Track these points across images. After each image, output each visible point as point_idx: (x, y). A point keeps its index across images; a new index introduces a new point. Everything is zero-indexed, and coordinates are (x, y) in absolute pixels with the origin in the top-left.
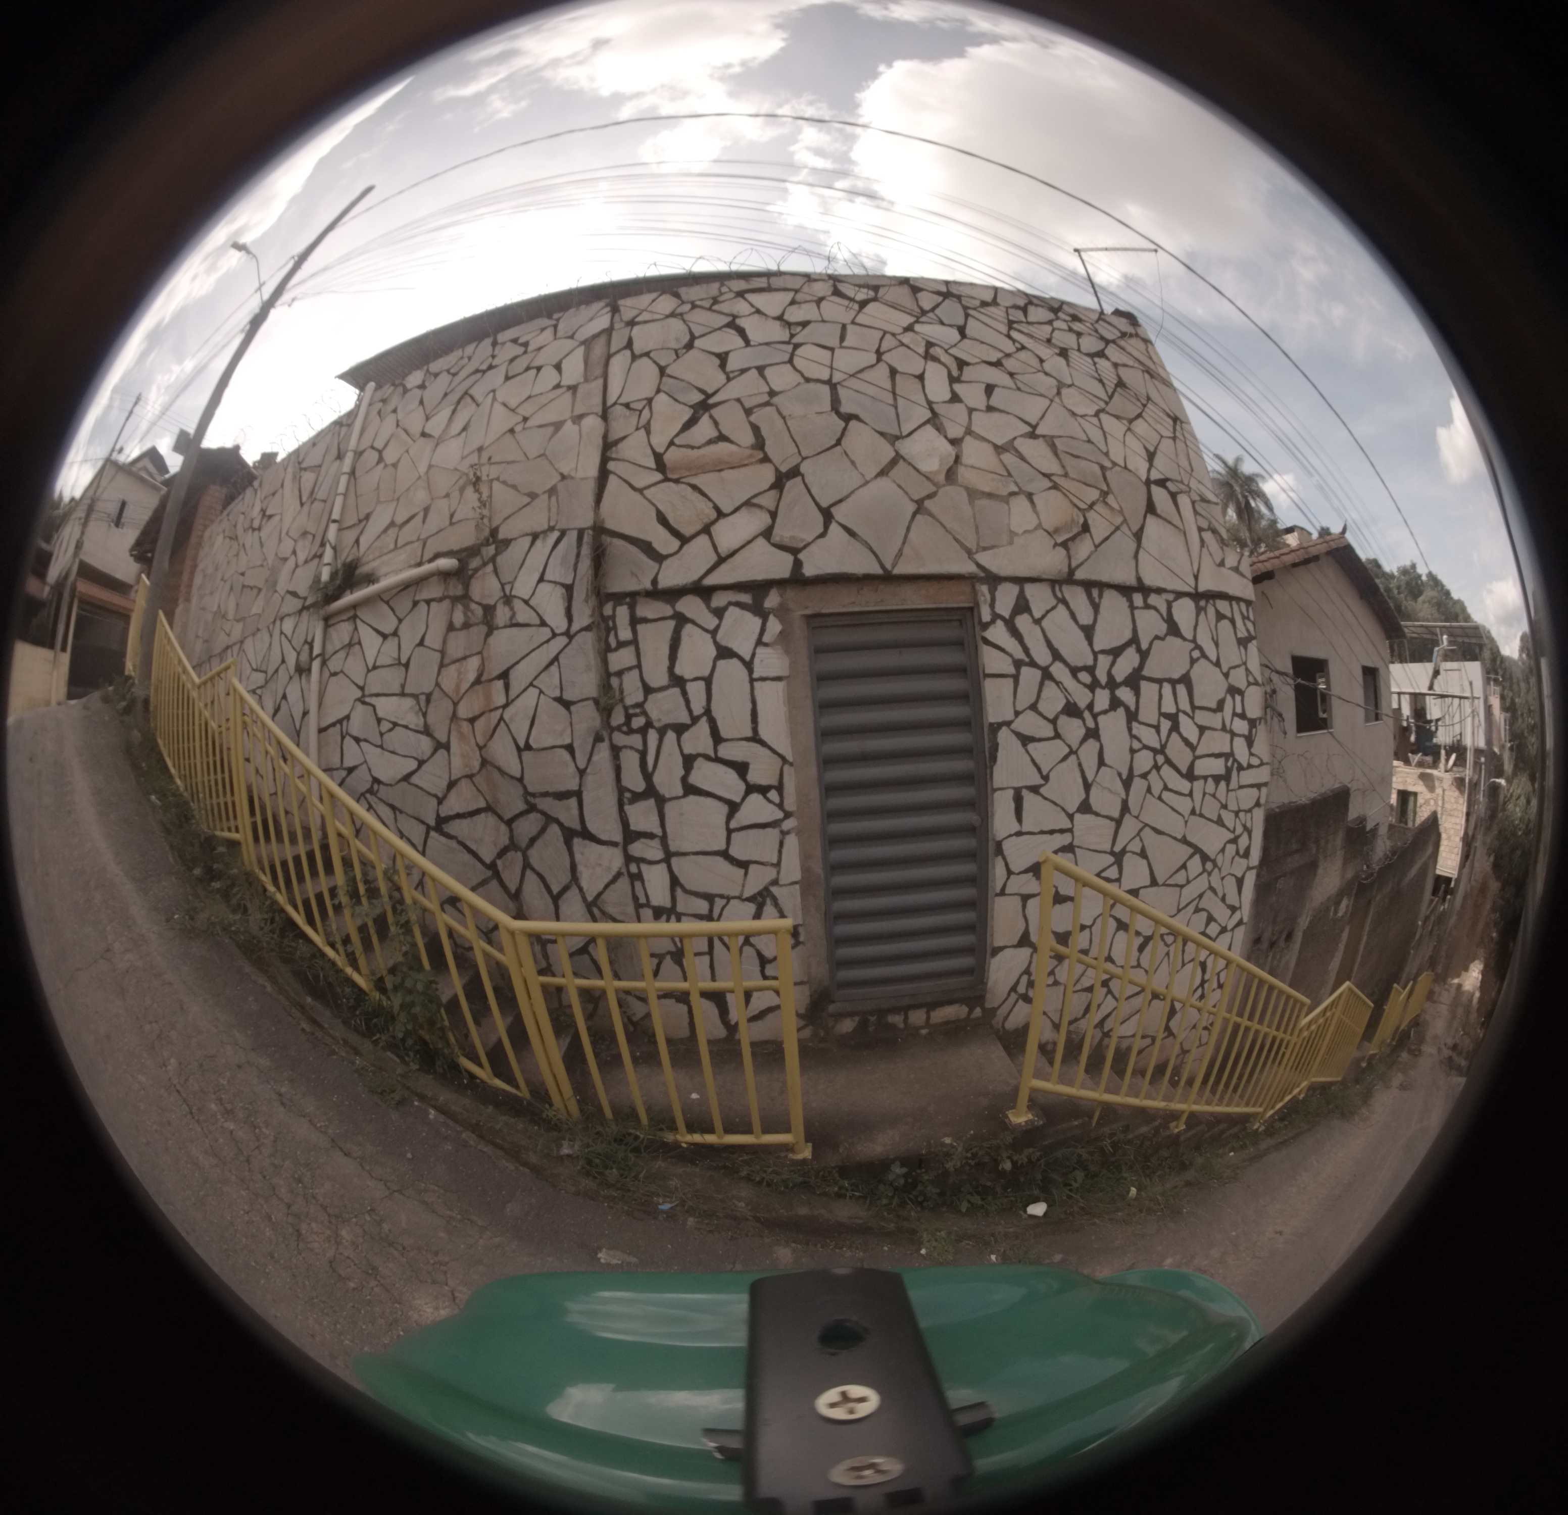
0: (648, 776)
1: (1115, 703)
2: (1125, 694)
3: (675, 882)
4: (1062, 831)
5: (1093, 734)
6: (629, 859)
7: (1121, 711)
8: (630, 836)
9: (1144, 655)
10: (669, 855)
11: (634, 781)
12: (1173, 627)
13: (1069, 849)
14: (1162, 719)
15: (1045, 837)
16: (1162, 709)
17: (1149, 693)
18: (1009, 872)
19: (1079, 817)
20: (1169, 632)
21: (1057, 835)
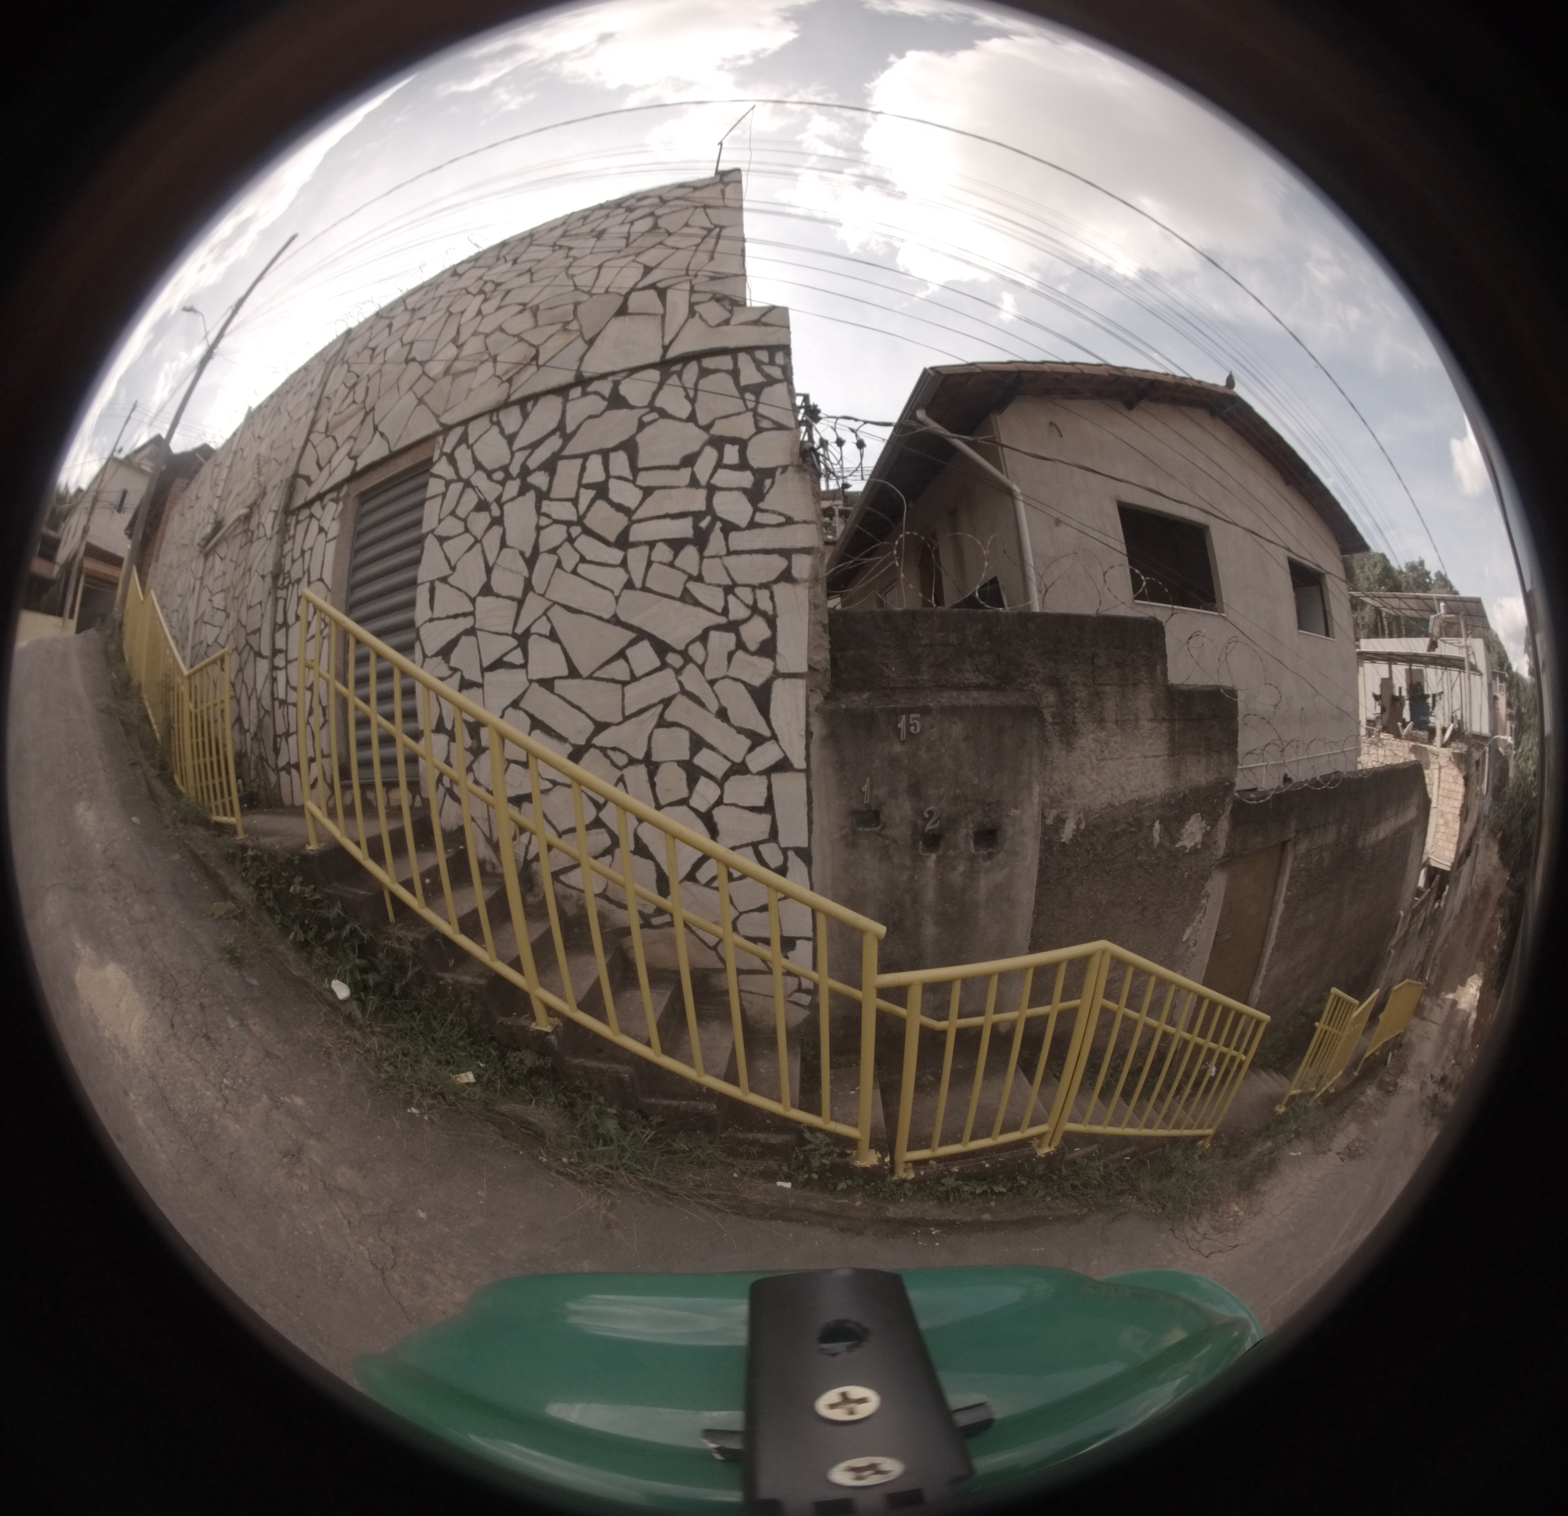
1: (525, 488)
2: (539, 479)
3: (288, 682)
4: (465, 615)
5: (498, 521)
6: (273, 667)
7: (531, 496)
8: (275, 652)
9: (567, 438)
10: (287, 662)
11: (280, 619)
12: (617, 401)
13: (471, 631)
14: (582, 490)
15: (451, 621)
16: (585, 481)
17: (567, 470)
18: (425, 656)
19: (480, 600)
20: (609, 408)
21: (460, 619)
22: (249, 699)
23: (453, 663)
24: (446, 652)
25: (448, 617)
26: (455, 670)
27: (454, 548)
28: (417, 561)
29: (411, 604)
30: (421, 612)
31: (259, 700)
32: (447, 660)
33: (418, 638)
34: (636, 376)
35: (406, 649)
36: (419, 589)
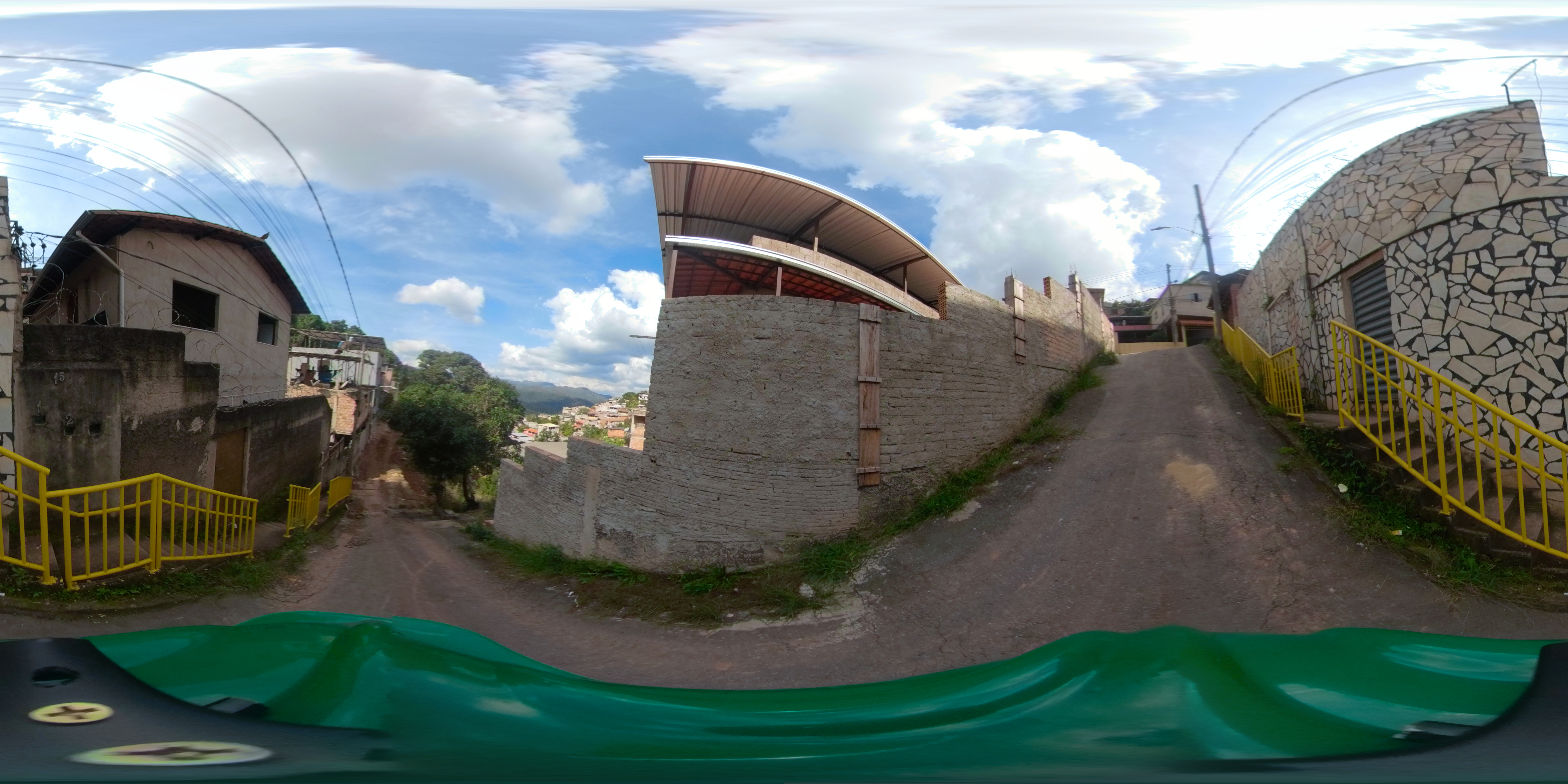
0: (1323, 331)
1: (1437, 269)
2: (1444, 265)
3: (1329, 359)
4: (1417, 327)
5: (1427, 285)
6: (1321, 353)
7: (1442, 273)
8: (1320, 347)
9: (1455, 245)
10: (1328, 351)
11: (1321, 333)
12: (1478, 226)
13: (1421, 335)
14: (1468, 269)
15: (1410, 331)
16: (1468, 265)
17: (1458, 261)
18: (1399, 346)
19: (1424, 321)
20: (1474, 229)
21: (1415, 330)
22: (1308, 366)
23: (1413, 349)
24: (1410, 344)
25: (1409, 329)
26: (1414, 352)
27: (1407, 298)
28: (1389, 305)
29: (1390, 324)
30: (1395, 327)
31: (1314, 367)
32: (1410, 347)
33: (1395, 338)
34: (1486, 213)
35: (1390, 343)
36: (1392, 317)
